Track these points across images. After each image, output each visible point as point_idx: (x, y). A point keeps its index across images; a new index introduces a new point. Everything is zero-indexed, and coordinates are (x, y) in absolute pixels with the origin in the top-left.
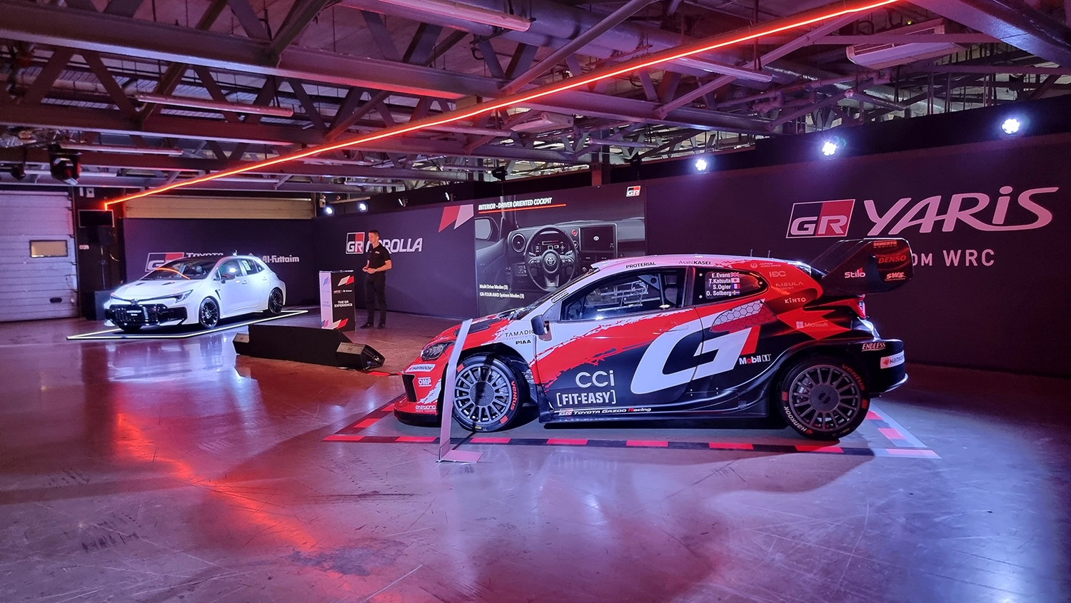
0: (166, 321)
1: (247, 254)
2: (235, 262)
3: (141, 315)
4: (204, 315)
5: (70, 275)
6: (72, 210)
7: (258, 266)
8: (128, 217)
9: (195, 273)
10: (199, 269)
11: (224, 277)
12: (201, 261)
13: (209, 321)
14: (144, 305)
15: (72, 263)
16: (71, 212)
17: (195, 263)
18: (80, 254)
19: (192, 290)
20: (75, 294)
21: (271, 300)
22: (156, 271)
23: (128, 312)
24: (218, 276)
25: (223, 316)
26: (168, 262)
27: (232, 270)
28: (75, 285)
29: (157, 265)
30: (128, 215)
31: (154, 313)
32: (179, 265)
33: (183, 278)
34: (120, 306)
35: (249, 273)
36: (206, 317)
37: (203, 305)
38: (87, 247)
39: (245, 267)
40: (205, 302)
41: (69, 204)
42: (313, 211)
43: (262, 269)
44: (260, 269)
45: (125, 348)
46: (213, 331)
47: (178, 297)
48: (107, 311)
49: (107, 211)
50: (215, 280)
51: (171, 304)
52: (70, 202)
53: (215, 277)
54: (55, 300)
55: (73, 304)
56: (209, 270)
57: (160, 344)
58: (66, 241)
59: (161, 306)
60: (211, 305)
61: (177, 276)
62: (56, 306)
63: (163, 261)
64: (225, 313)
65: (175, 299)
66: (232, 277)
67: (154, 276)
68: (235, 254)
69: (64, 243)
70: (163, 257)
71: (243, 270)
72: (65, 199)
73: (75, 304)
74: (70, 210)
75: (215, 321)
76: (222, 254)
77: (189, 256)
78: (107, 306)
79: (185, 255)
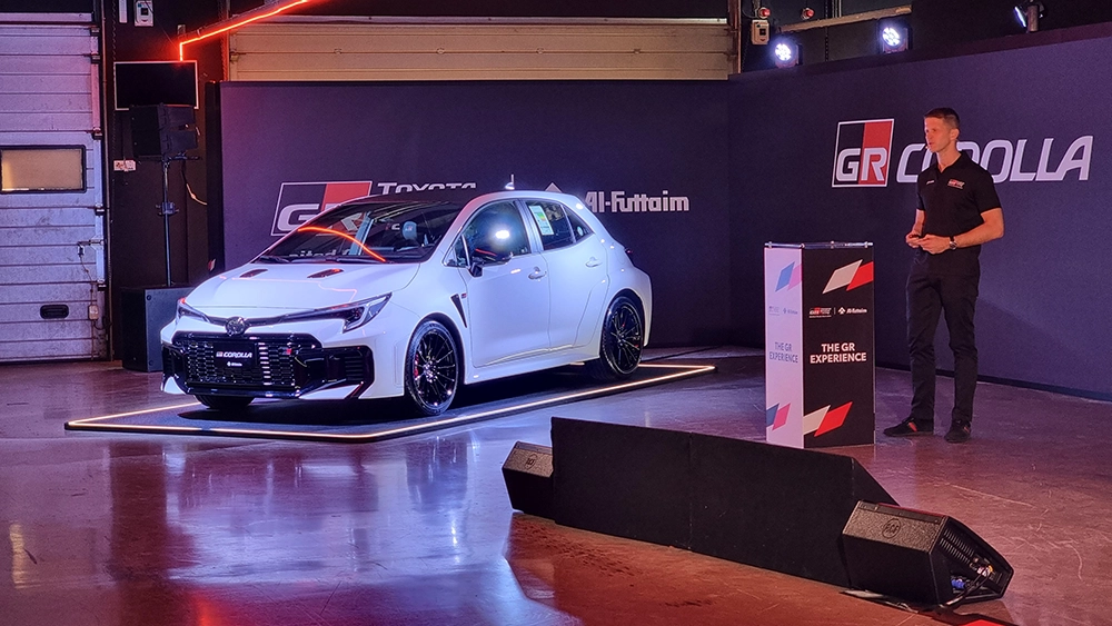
0: (316, 386)
1: (543, 187)
2: (512, 211)
3: (252, 366)
4: (421, 370)
5: (89, 243)
6: (99, 62)
7: (576, 223)
8: (234, 79)
9: (398, 241)
10: (410, 229)
11: (479, 255)
12: (418, 205)
13: (434, 393)
14: (263, 337)
15: (95, 209)
16: (95, 68)
17: (398, 212)
18: (114, 182)
19: (390, 295)
20: (100, 296)
21: (609, 330)
22: (296, 235)
23: (219, 355)
24: (461, 253)
25: (472, 376)
26: (329, 207)
27: (501, 235)
28: (99, 272)
29: (301, 218)
30: (235, 73)
31: (285, 363)
32: (357, 216)
33: (364, 259)
34: (199, 337)
35: (550, 243)
36: (423, 378)
37: (417, 340)
38: (130, 165)
39: (537, 225)
40: (422, 332)
41: (92, 45)
42: (731, 55)
43: (587, 232)
44: (581, 233)
45: (209, 465)
46: (442, 425)
47: (351, 315)
48: (166, 350)
49: (182, 65)
50: (451, 264)
51: (332, 334)
52: (94, 41)
53: (453, 256)
54: (53, 312)
55: (94, 322)
56: (437, 234)
57: (298, 457)
58: (83, 148)
59: (306, 340)
60: (439, 342)
61: (352, 252)
62: (55, 328)
63: (316, 206)
64: (478, 367)
65: (342, 321)
66: (501, 257)
67: (290, 250)
68: (509, 186)
69: (76, 155)
70: (317, 196)
71: (534, 237)
72: (83, 32)
73: (100, 324)
74: (93, 62)
75: (449, 392)
76: (473, 186)
77: (386, 192)
78: (167, 335)
79: (377, 190)
